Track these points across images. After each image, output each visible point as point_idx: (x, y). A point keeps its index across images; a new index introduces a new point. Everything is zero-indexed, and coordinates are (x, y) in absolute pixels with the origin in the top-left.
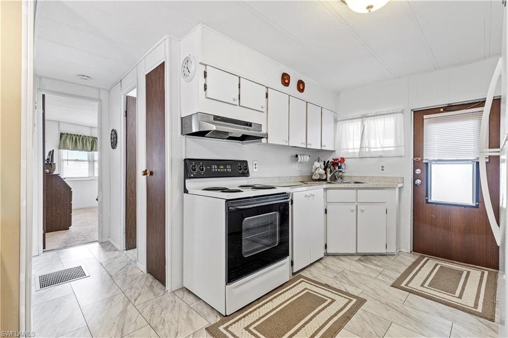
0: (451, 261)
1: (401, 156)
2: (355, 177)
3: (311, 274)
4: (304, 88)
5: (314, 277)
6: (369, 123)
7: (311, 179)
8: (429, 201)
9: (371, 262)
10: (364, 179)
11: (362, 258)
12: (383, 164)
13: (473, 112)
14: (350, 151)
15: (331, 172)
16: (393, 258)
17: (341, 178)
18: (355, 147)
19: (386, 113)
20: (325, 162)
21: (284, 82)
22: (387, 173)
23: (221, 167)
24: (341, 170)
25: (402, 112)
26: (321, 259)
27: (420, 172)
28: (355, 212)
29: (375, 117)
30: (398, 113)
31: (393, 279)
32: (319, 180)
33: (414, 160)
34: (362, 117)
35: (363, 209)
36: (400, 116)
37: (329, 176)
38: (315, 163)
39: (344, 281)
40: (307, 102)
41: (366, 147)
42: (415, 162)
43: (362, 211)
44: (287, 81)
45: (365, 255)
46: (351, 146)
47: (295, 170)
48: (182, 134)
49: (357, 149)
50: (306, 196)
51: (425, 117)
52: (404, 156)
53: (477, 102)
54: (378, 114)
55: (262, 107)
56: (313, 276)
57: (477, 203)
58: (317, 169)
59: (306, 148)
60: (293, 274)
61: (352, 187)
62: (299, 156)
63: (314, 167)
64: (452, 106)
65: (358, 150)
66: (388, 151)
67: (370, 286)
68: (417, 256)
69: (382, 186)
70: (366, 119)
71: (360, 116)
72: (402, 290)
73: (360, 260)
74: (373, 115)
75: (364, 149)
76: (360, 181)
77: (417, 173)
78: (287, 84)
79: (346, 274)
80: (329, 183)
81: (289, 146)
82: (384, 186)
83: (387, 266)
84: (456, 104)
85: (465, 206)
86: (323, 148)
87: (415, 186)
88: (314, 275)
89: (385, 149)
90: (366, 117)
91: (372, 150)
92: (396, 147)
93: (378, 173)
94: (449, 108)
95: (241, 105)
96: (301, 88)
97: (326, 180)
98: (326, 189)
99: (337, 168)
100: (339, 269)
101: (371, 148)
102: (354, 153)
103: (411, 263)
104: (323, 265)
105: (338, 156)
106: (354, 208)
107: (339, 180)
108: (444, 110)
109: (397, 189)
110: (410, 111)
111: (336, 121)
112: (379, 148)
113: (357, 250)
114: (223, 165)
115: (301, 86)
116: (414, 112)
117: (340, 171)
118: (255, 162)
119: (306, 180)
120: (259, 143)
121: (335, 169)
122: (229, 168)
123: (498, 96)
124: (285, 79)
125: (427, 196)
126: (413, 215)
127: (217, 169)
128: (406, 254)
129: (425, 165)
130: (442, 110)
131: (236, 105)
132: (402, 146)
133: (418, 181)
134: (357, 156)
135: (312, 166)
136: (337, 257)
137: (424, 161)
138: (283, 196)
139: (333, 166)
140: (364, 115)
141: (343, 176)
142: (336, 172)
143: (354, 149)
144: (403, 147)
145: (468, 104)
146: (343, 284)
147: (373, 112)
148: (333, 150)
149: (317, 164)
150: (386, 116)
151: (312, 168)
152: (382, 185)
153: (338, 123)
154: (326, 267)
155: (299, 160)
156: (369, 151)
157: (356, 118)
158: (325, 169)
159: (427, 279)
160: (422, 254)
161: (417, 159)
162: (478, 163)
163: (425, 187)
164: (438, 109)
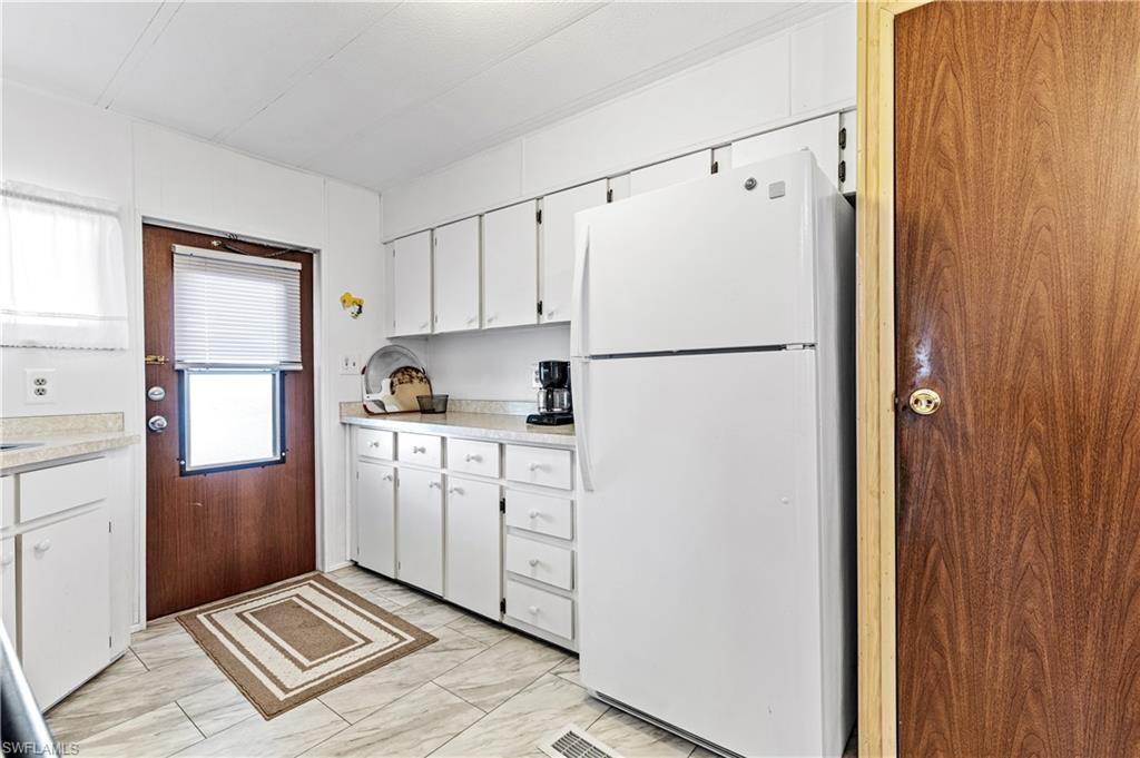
1: (112, 350)
8: (187, 469)
9: (102, 718)
13: (274, 268)
16: (133, 665)
22: (57, 404)
25: (118, 216)
27: (162, 396)
30: (109, 213)
33: (146, 362)
36: (111, 223)
42: (151, 370)
43: (39, 552)
51: (179, 248)
52: (121, 351)
53: (282, 249)
57: (283, 454)
64: (236, 241)
72: (297, 705)
83: (166, 690)
85: (261, 465)
87: (151, 433)
92: (103, 319)
94: (230, 244)
106: (8, 550)
108: (219, 245)
110: (140, 218)
116: (144, 225)
123: (309, 249)
125: (182, 457)
129: (176, 377)
130: (215, 243)
133: (159, 420)
137: (178, 367)
144: (126, 323)
145: (267, 247)
159: (282, 650)
160: (177, 614)
161: (156, 360)
162: (283, 373)
163: (177, 434)
164: (206, 239)
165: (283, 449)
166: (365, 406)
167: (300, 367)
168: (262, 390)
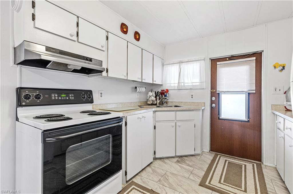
0: (234, 157)
1: (203, 89)
2: (175, 102)
3: (141, 179)
4: (139, 37)
5: (144, 182)
6: (183, 66)
7: (146, 104)
8: (220, 118)
9: (185, 162)
10: (181, 104)
11: (179, 160)
12: (192, 94)
13: (246, 61)
14: (172, 85)
15: (159, 99)
16: (199, 157)
17: (166, 103)
18: (175, 83)
19: (194, 60)
20: (156, 92)
21: (123, 30)
22: (195, 100)
23: (63, 96)
24: (166, 97)
25: (204, 60)
26: (151, 163)
27: (215, 99)
28: (174, 127)
29: (188, 63)
30: (202, 60)
31: (200, 177)
32: (152, 104)
33: (211, 91)
34: (179, 63)
35: (180, 125)
36: (203, 62)
37: (158, 101)
38: (149, 93)
39: (166, 184)
40: (142, 49)
41: (182, 83)
42: (212, 93)
43: (179, 126)
44: (125, 30)
45: (181, 157)
46: (172, 82)
47: (135, 98)
48: (14, 64)
49: (176, 83)
50: (139, 118)
51: (218, 63)
52: (205, 89)
53: (249, 54)
54: (189, 61)
55: (102, 47)
56: (142, 181)
57: (249, 119)
58: (150, 97)
59: (142, 82)
60: (127, 182)
61: (173, 110)
62: (138, 88)
63: (148, 95)
64: (234, 56)
65: (177, 85)
66: (195, 85)
67: (184, 187)
68: (213, 154)
69: (192, 109)
70: (182, 64)
71: (178, 62)
72: (207, 188)
73: (178, 161)
74: (186, 61)
75: (181, 84)
76: (178, 105)
77: (213, 100)
78: (125, 32)
79: (168, 176)
80: (158, 107)
81: (127, 80)
82: (193, 109)
83: (196, 165)
84: (236, 55)
85: (242, 121)
86: (154, 83)
87: (212, 108)
88: (144, 181)
89: (194, 84)
90: (182, 62)
91: (186, 84)
92: (201, 82)
93: (189, 100)
94: (232, 58)
95: (79, 41)
96: (138, 37)
97: (156, 104)
98: (155, 112)
99: (164, 96)
100: (163, 172)
101: (185, 83)
102: (174, 86)
103: (210, 161)
104: (152, 169)
105: (164, 88)
106: (174, 124)
107: (165, 105)
108: (229, 59)
109: (201, 110)
110: (209, 59)
111: (163, 65)
112: (190, 83)
113: (176, 154)
114: (65, 94)
115: (137, 36)
116: (211, 60)
117: (166, 99)
118: (100, 92)
119: (143, 104)
120: (100, 76)
121: (162, 97)
122: (72, 97)
123: (260, 51)
124: (124, 28)
125: (219, 115)
126: (211, 127)
127: (58, 97)
128: (207, 153)
129: (218, 95)
130: (228, 59)
131: (75, 41)
132: (203, 82)
133: (214, 105)
134: (176, 88)
135: (147, 95)
136: (162, 160)
137: (217, 92)
138: (116, 120)
139: (161, 95)
140: (180, 61)
141: (168, 102)
142: (163, 99)
143: (174, 84)
144: (205, 83)
145: (243, 55)
146: (165, 187)
147: (186, 60)
148: (161, 84)
149: (150, 94)
150: (194, 62)
151: (148, 96)
152: (192, 107)
153: (165, 66)
154: (154, 171)
155: (138, 91)
156: (184, 85)
157: (176, 63)
158: (156, 97)
159: (222, 175)
160: (216, 153)
161: (213, 91)
162: (249, 94)
163: (218, 109)
164: (225, 58)
165: (249, 118)
166: (285, 107)
167: (254, 92)
168: (242, 98)
